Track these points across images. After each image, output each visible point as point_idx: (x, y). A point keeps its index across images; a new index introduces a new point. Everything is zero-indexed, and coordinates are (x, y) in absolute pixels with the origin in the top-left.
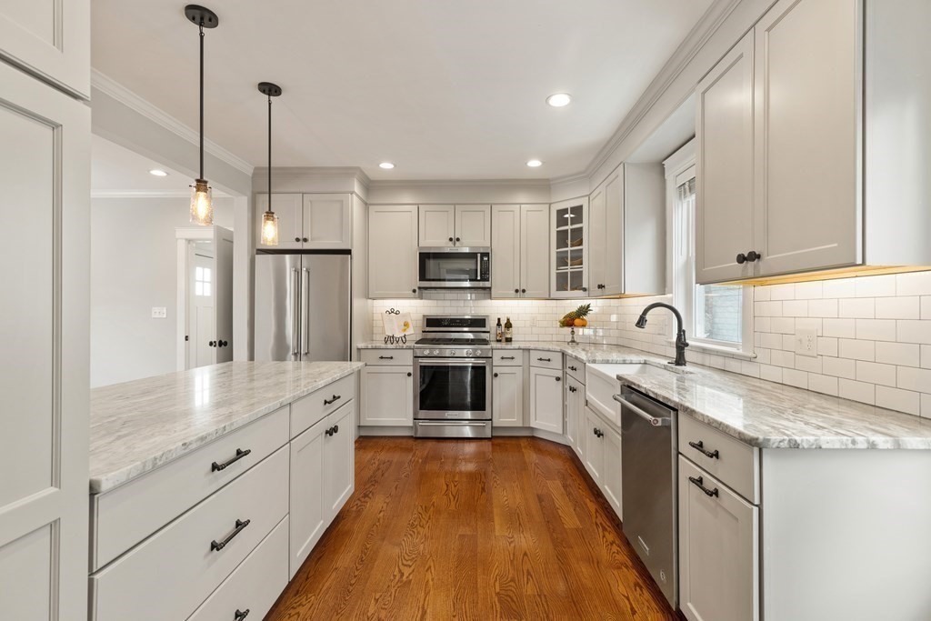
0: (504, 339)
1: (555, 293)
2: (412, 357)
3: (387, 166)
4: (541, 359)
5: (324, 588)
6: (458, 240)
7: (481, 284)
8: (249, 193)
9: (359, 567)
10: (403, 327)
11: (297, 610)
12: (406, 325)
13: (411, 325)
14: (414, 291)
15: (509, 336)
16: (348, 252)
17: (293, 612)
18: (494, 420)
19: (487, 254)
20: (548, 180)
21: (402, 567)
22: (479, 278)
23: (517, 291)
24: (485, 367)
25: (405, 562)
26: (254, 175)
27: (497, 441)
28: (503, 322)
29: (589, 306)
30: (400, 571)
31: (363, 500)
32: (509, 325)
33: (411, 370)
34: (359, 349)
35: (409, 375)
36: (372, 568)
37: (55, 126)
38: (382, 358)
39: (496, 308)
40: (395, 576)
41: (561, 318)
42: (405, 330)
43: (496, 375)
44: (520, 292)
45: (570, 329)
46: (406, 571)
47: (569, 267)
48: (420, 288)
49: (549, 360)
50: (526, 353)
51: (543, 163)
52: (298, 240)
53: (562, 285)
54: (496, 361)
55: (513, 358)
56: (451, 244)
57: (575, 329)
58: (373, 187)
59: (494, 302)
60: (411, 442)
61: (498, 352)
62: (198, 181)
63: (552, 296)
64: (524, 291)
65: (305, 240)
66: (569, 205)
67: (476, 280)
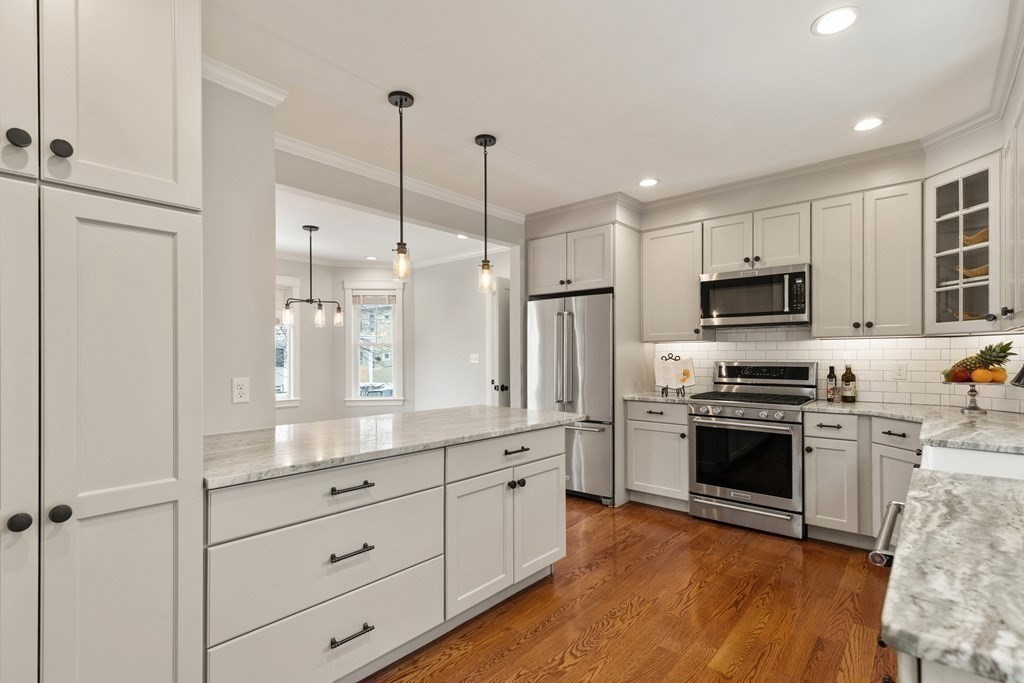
0: (837, 397)
1: (932, 325)
2: (686, 415)
3: (648, 183)
4: (889, 433)
5: (486, 642)
6: (757, 259)
7: (792, 318)
8: (522, 242)
9: (529, 636)
10: (682, 377)
11: (451, 652)
12: (686, 373)
13: (692, 375)
14: (697, 331)
15: (849, 394)
16: (610, 290)
17: (448, 651)
18: (807, 514)
19: (801, 275)
20: (918, 142)
21: (567, 654)
22: (787, 309)
23: (857, 325)
24: (790, 436)
25: (574, 651)
26: (526, 222)
27: (810, 546)
28: (840, 373)
29: (1008, 346)
30: (563, 657)
31: (583, 569)
32: (849, 377)
33: (685, 430)
34: (625, 401)
35: (683, 436)
36: (539, 642)
37: (173, 235)
38: (650, 412)
39: (825, 352)
40: (554, 660)
41: (948, 367)
42: (684, 380)
43: (810, 450)
44: (864, 327)
45: (966, 387)
46: (569, 660)
47: (961, 280)
48: (704, 327)
49: (904, 435)
50: (866, 422)
51: (885, 120)
52: (562, 283)
53: (946, 312)
54: (810, 428)
55: (839, 427)
56: (747, 266)
57: (978, 387)
58: (644, 212)
59: (816, 344)
60: (684, 520)
61: (816, 416)
62: (399, 244)
63: (927, 332)
64: (870, 325)
65: (569, 282)
66: (959, 175)
67: (782, 313)
